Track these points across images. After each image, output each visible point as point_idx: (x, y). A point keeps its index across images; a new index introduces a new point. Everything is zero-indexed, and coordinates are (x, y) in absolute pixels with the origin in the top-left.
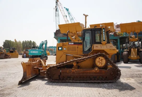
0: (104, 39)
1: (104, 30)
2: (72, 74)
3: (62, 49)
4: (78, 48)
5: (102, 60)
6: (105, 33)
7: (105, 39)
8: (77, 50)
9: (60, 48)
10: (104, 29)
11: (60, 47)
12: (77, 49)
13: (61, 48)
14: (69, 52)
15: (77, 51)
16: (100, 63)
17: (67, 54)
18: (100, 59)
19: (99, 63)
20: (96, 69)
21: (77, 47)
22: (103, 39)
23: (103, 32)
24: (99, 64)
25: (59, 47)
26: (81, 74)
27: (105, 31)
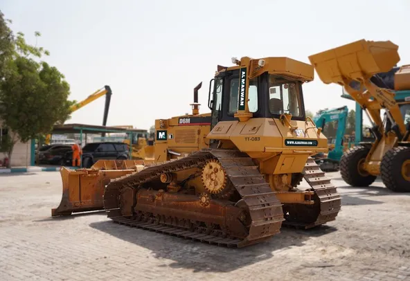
0: (242, 104)
1: (244, 73)
2: (154, 207)
3: (166, 135)
4: (199, 132)
5: (216, 171)
6: (245, 81)
7: (244, 103)
8: (196, 139)
9: (160, 133)
10: (244, 70)
11: (162, 132)
12: (197, 136)
13: (164, 133)
14: (178, 145)
15: (196, 141)
16: (212, 180)
17: (171, 150)
18: (211, 167)
19: (210, 180)
20: (204, 199)
21: (197, 132)
22: (240, 103)
23: (241, 79)
24: (208, 184)
25: (158, 132)
26: (172, 209)
27: (247, 77)
